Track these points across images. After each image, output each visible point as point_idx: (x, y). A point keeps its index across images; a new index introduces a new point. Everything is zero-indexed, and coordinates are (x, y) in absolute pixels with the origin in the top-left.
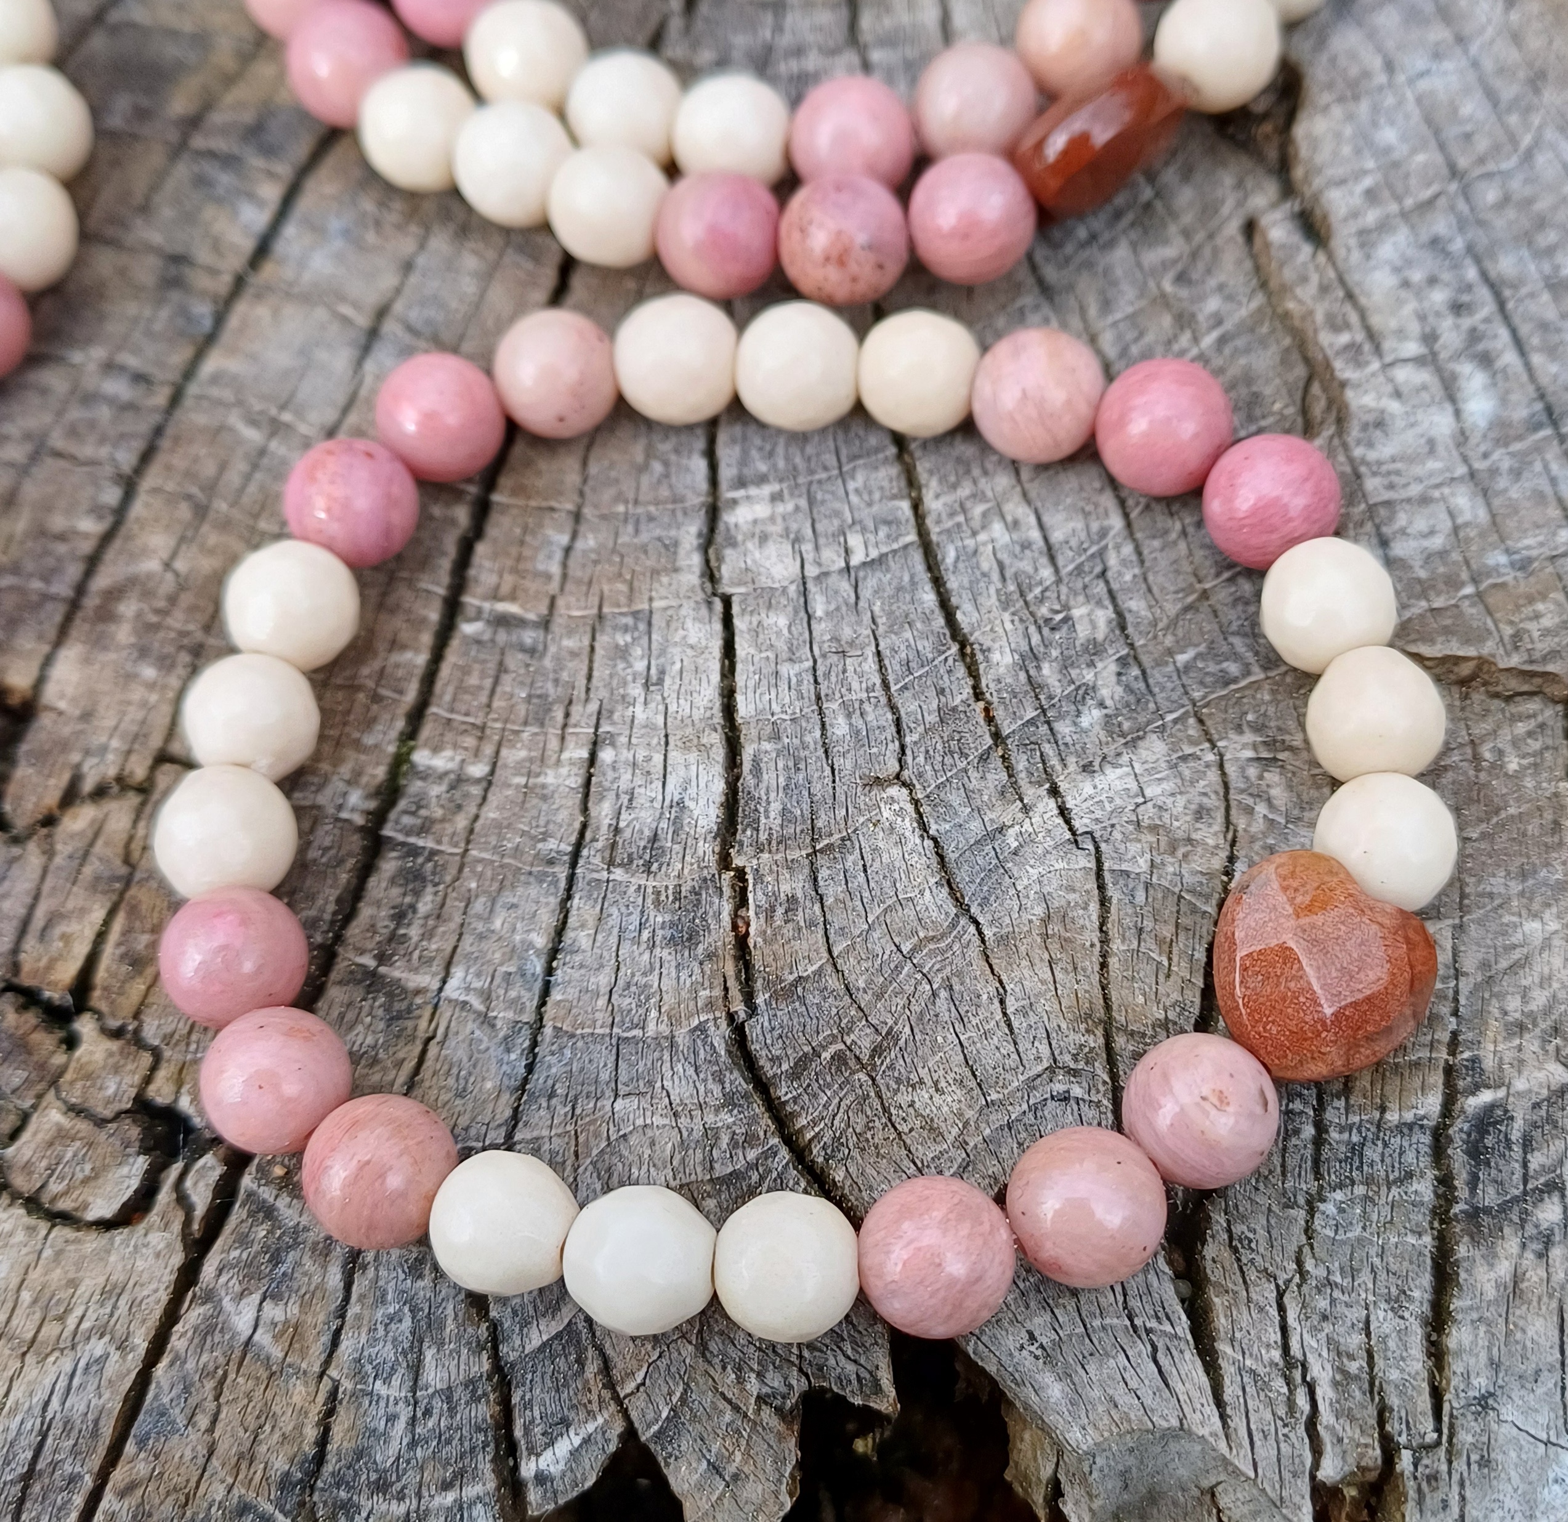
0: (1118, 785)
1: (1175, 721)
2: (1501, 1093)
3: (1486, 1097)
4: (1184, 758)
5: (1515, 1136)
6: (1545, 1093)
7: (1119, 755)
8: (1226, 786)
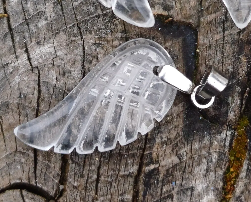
0: (48, 51)
1: (70, 28)
2: (157, 166)
3: (152, 167)
4: (71, 42)
5: (160, 179)
6: (171, 166)
7: (50, 39)
8: (84, 52)
